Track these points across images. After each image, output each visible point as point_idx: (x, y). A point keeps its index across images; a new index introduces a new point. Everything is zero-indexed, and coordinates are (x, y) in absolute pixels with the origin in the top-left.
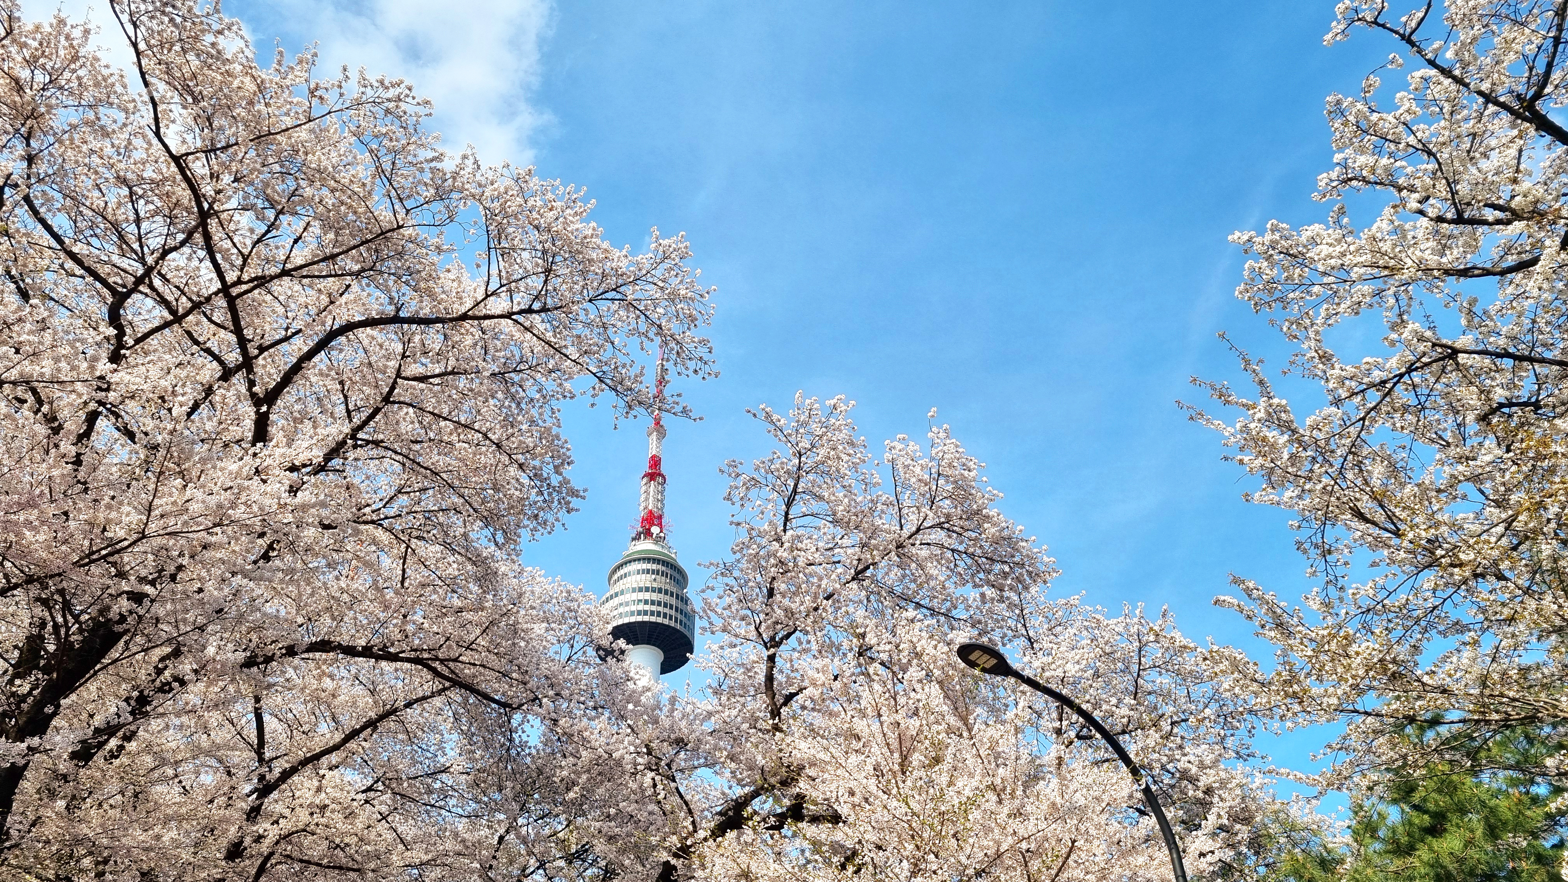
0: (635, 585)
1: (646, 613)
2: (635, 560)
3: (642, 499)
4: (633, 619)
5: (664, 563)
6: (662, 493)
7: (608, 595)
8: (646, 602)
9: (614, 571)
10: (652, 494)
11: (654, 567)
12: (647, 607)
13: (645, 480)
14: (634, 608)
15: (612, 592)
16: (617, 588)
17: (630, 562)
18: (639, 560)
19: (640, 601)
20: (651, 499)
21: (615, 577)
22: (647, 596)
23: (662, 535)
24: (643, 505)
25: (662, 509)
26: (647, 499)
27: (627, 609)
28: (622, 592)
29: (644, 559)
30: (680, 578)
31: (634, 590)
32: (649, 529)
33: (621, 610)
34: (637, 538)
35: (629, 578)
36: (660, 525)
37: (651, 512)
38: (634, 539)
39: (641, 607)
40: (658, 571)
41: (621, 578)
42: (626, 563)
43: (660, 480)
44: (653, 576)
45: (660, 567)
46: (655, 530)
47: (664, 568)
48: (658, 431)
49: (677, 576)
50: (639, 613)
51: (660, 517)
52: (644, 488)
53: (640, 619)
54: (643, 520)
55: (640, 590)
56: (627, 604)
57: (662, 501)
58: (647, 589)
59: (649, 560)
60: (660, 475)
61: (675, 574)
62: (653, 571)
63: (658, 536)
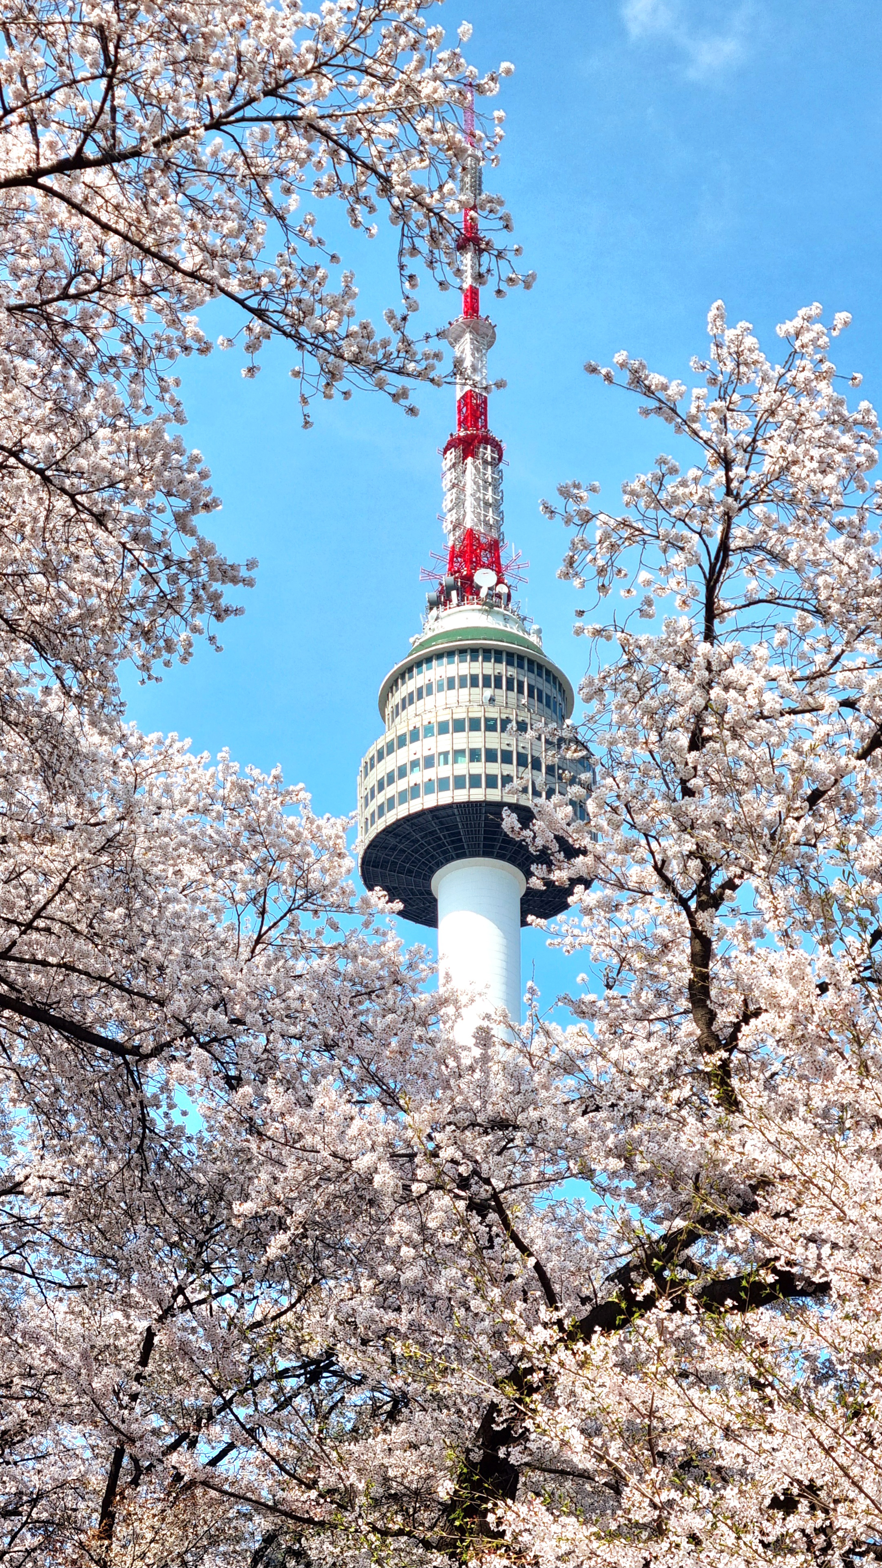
0: (445, 716)
1: (475, 781)
2: (439, 656)
3: (447, 504)
4: (445, 798)
5: (512, 658)
6: (496, 485)
7: (381, 743)
8: (474, 755)
9: (393, 684)
10: (470, 488)
11: (489, 668)
12: (478, 768)
13: (451, 455)
14: (444, 771)
15: (390, 736)
16: (403, 725)
17: (428, 659)
18: (450, 653)
19: (459, 753)
20: (469, 502)
21: (396, 698)
22: (478, 740)
23: (502, 589)
24: (452, 517)
25: (498, 525)
26: (459, 503)
27: (431, 774)
28: (415, 735)
29: (462, 651)
30: (554, 693)
31: (443, 728)
32: (469, 578)
33: (417, 777)
34: (441, 601)
35: (428, 701)
36: (496, 565)
37: (470, 534)
38: (434, 604)
39: (463, 768)
40: (498, 679)
41: (409, 700)
42: (419, 664)
43: (488, 453)
44: (488, 692)
45: (502, 668)
46: (485, 578)
47: (512, 671)
48: (475, 330)
49: (547, 688)
50: (459, 782)
51: (495, 546)
52: (450, 476)
53: (461, 796)
54: (453, 555)
55: (459, 726)
56: (429, 762)
57: (496, 506)
58: (474, 725)
59: (474, 652)
60: (487, 440)
61: (542, 684)
62: (487, 679)
63: (493, 594)
